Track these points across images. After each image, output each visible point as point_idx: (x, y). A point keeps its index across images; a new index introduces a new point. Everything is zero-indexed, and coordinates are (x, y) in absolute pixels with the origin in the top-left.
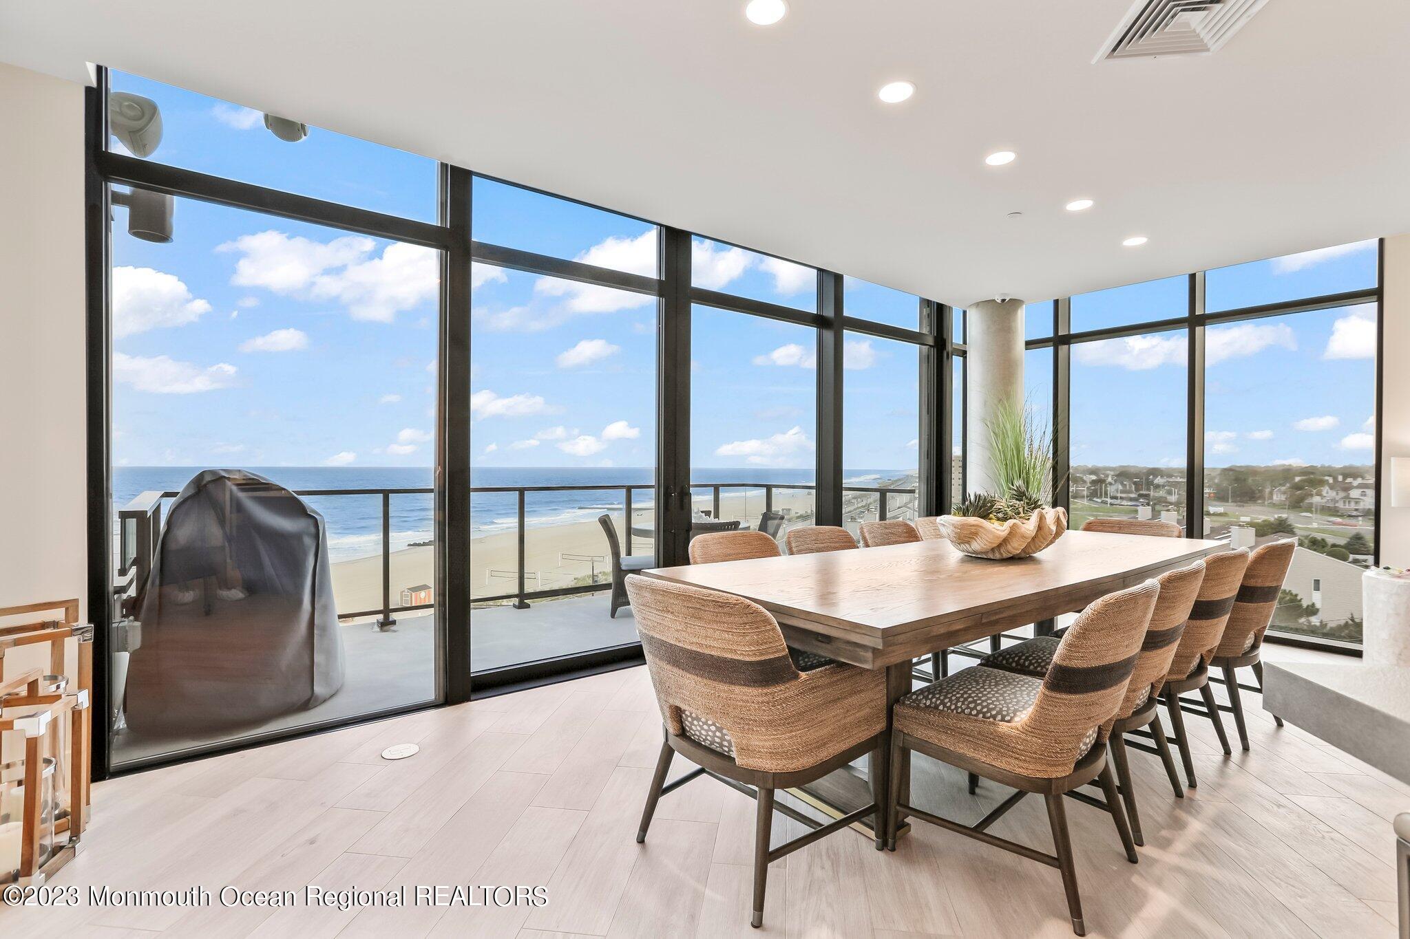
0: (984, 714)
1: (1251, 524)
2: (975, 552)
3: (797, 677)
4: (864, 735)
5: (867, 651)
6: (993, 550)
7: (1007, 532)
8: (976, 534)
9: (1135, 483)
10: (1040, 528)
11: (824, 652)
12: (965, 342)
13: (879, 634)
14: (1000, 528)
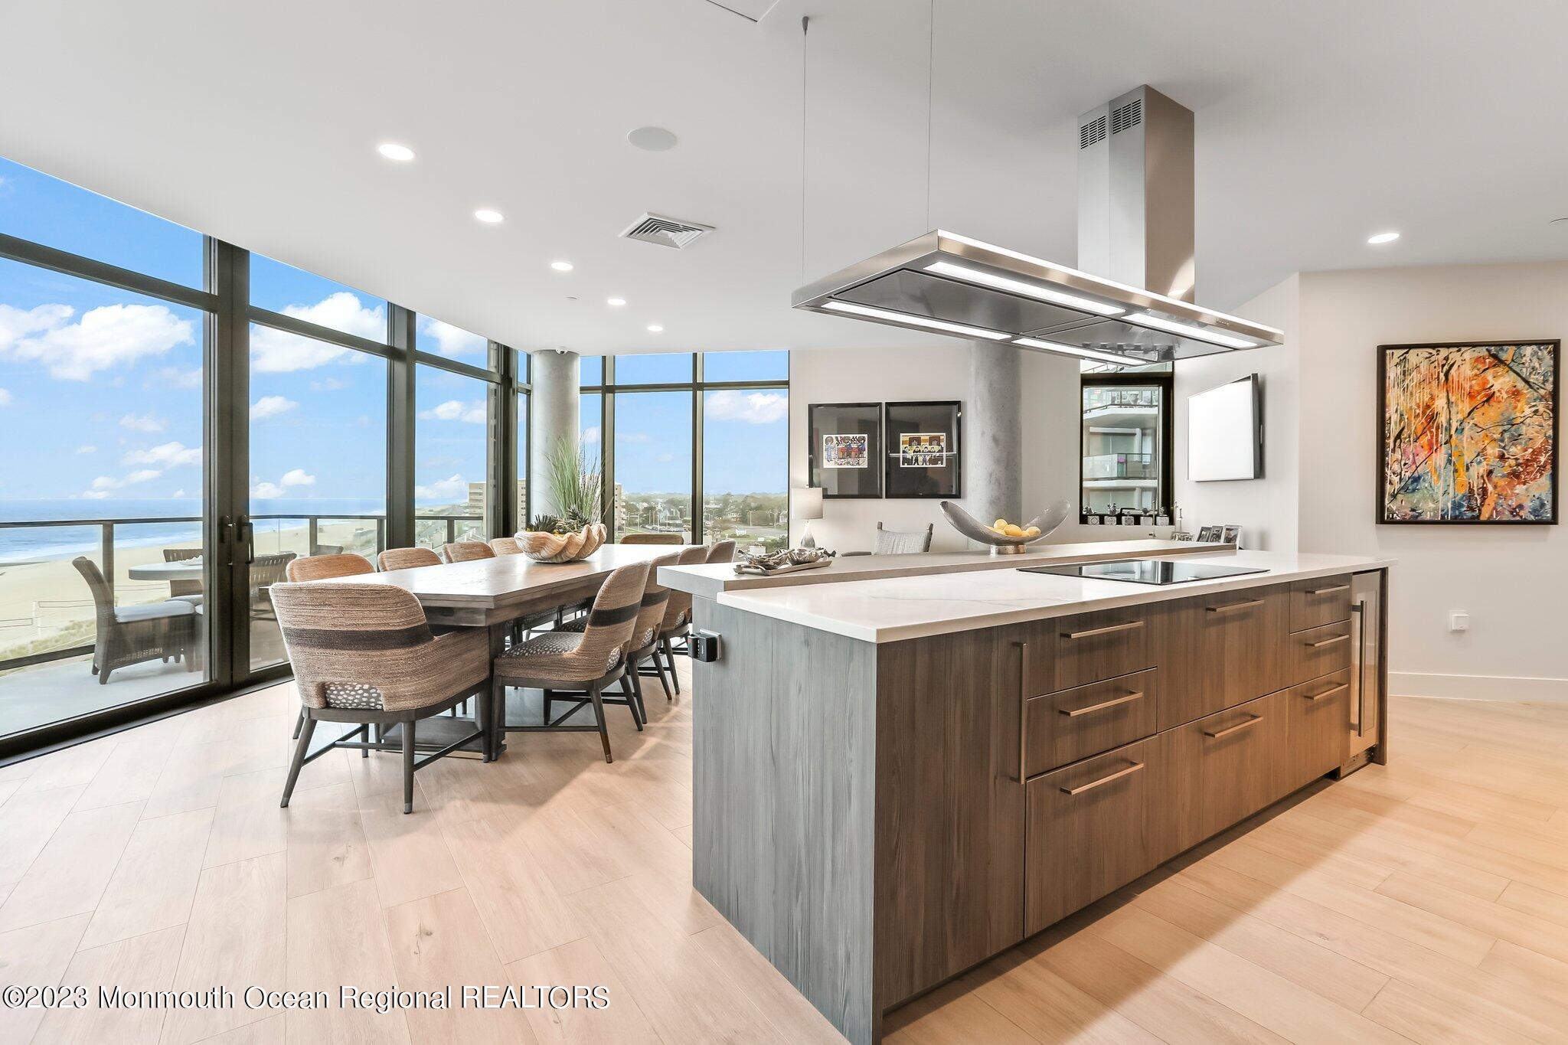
0: (554, 652)
1: (763, 544)
2: (544, 559)
3: (432, 639)
4: (476, 680)
5: (481, 615)
6: (556, 556)
7: (565, 542)
8: (544, 544)
9: (680, 510)
10: (588, 538)
11: (448, 621)
12: (529, 382)
13: (492, 599)
14: (561, 539)
